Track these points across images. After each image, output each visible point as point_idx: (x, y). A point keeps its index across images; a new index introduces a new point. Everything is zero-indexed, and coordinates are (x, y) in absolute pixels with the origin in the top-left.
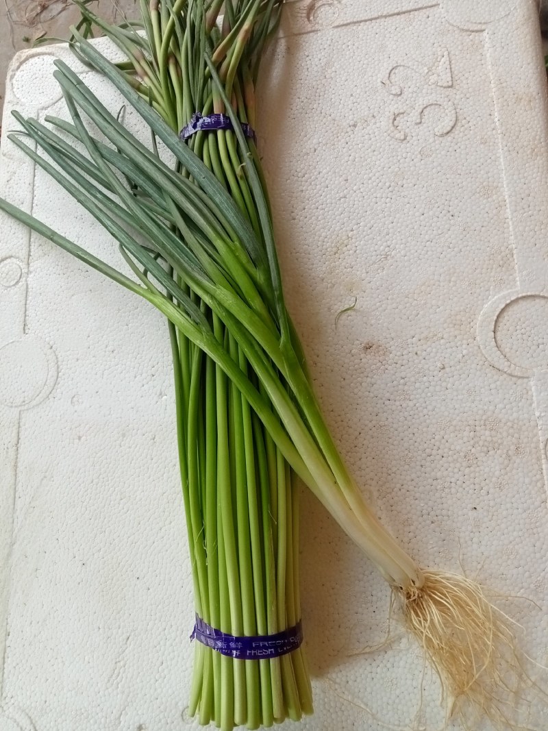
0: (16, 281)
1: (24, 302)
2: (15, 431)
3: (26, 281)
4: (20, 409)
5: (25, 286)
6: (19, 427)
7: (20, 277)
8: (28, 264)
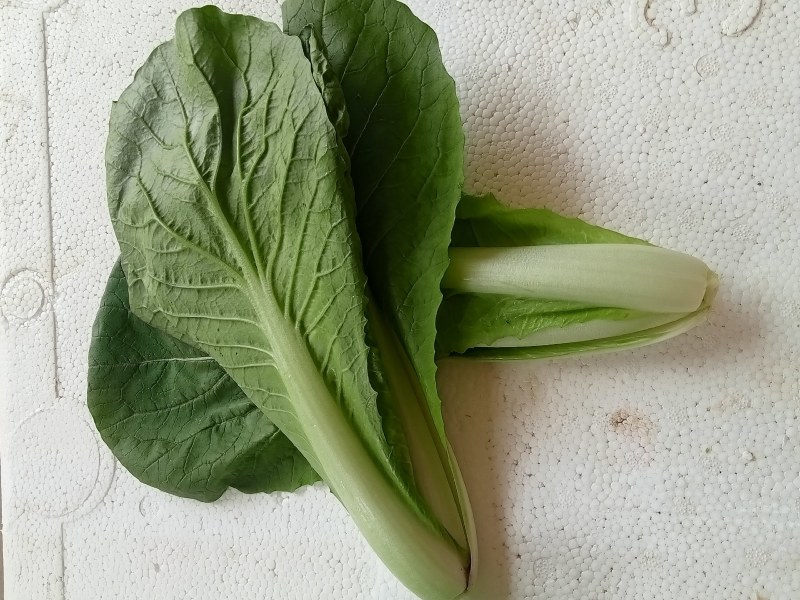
0: (35, 310)
1: (51, 345)
2: (57, 557)
3: (52, 309)
4: (61, 520)
5: (51, 319)
6: (63, 549)
7: (42, 304)
8: (53, 281)
